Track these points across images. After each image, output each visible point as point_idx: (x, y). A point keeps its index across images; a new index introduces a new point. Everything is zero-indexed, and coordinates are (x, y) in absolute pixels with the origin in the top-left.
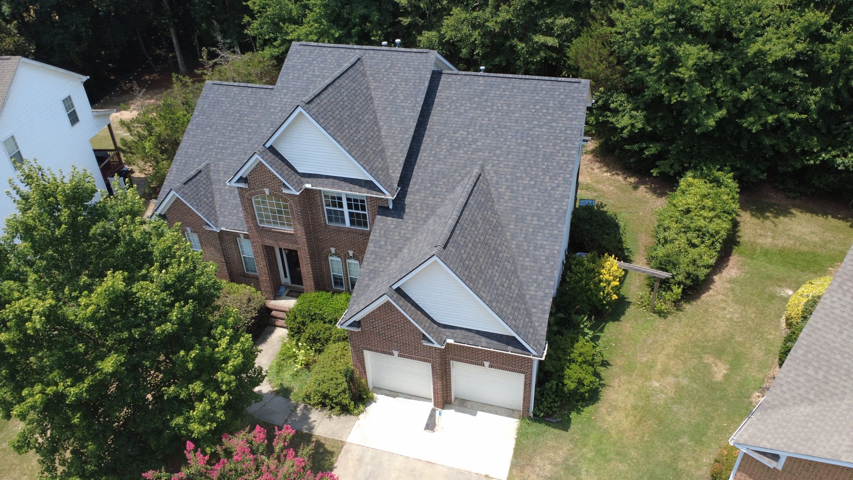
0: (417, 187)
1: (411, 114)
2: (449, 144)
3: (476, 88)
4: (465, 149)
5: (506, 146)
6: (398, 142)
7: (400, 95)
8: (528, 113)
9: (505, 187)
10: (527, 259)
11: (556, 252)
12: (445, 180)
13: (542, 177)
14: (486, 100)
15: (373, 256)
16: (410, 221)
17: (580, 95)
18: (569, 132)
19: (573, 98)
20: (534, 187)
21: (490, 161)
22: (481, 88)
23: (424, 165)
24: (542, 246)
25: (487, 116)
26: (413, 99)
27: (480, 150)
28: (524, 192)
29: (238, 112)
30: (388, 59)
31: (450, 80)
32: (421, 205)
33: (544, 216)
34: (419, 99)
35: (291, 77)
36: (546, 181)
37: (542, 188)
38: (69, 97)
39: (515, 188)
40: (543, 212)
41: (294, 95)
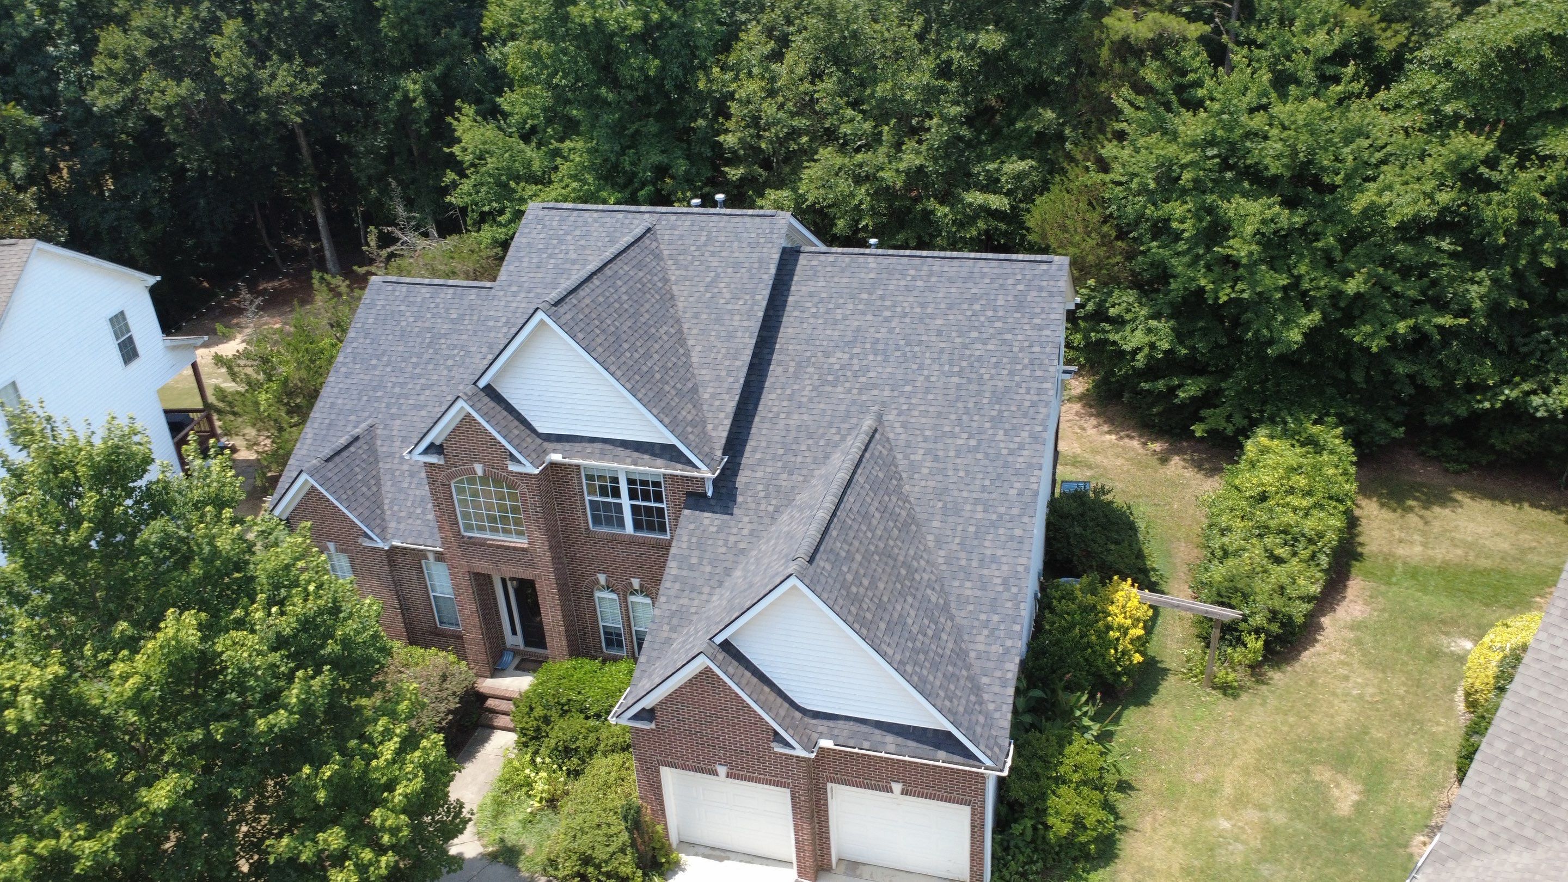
0: (758, 456)
1: (746, 324)
2: (816, 377)
3: (863, 275)
4: (848, 385)
5: (922, 378)
6: (724, 373)
7: (725, 290)
8: (960, 317)
9: (921, 452)
10: (968, 584)
11: (1020, 569)
12: (810, 442)
13: (991, 432)
14: (882, 298)
15: (677, 586)
16: (746, 519)
17: (1052, 283)
18: (1036, 349)
19: (1041, 289)
20: (976, 449)
21: (894, 406)
22: (872, 276)
23: (770, 415)
24: (994, 559)
25: (886, 324)
26: (748, 297)
27: (875, 386)
28: (958, 461)
29: (429, 330)
30: (702, 229)
31: (814, 263)
32: (766, 490)
33: (996, 503)
34: (758, 297)
35: (525, 265)
36: (998, 438)
37: (991, 451)
38: (122, 313)
39: (941, 453)
40: (994, 496)
41: (532, 295)
